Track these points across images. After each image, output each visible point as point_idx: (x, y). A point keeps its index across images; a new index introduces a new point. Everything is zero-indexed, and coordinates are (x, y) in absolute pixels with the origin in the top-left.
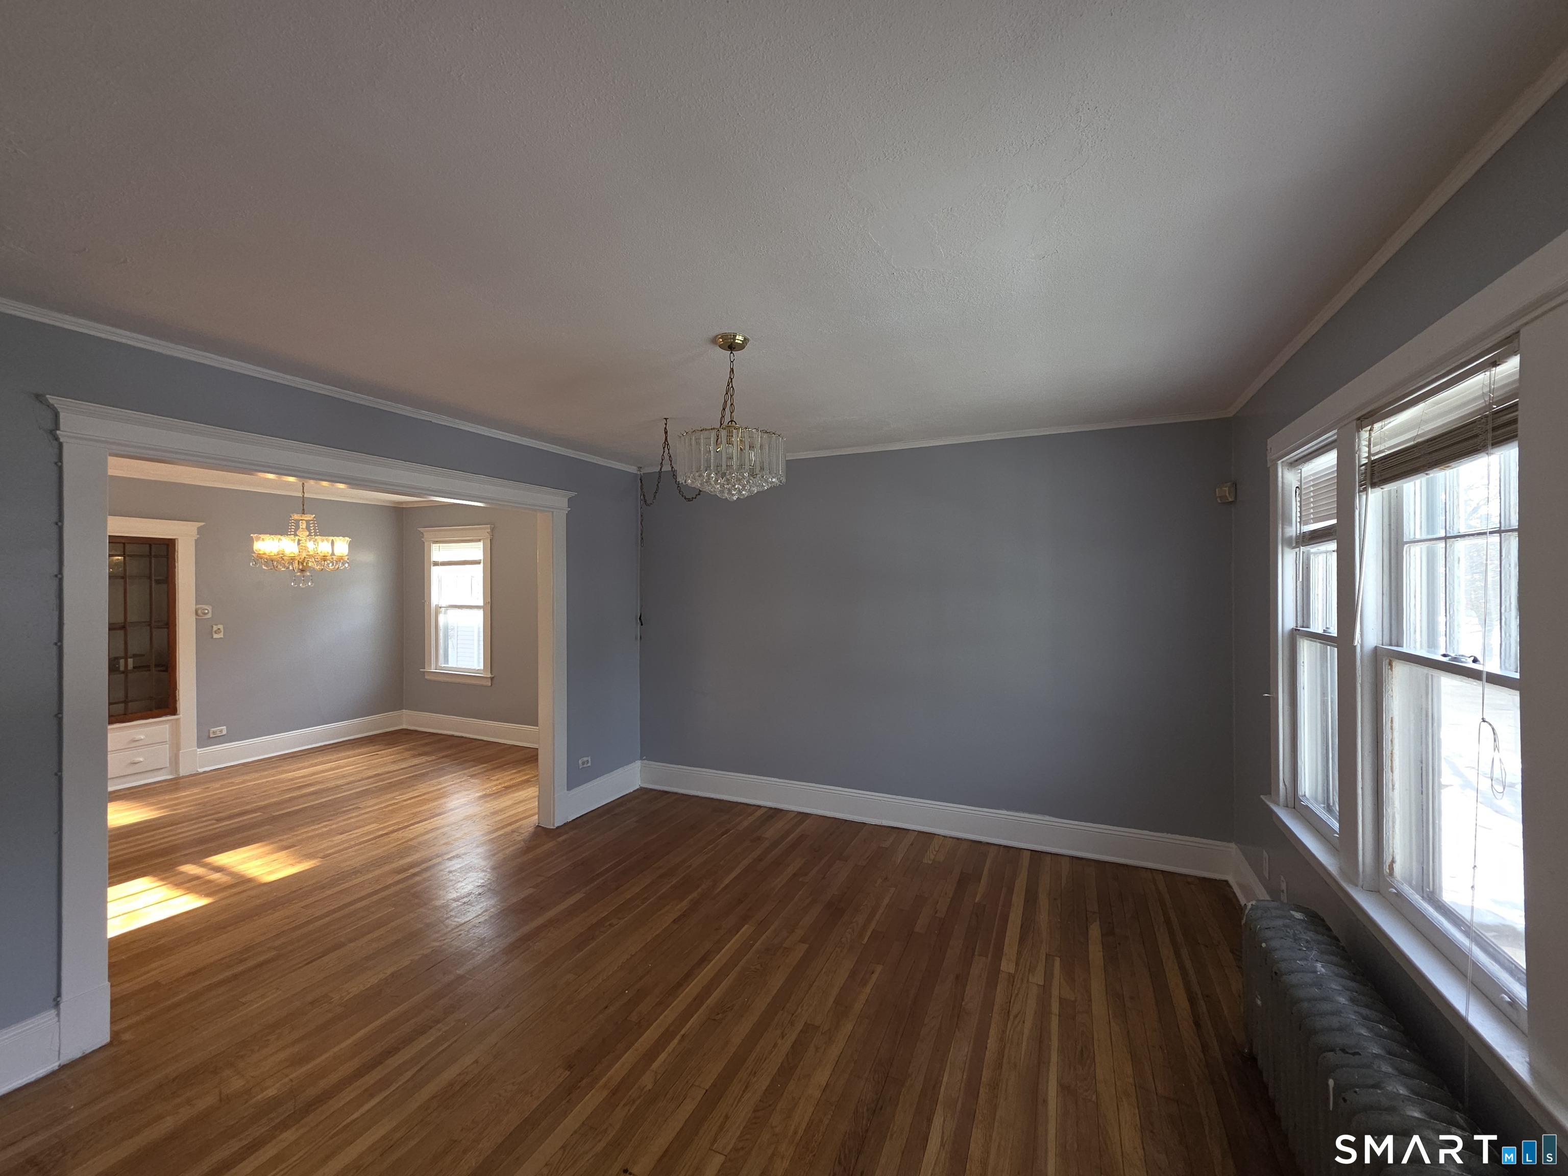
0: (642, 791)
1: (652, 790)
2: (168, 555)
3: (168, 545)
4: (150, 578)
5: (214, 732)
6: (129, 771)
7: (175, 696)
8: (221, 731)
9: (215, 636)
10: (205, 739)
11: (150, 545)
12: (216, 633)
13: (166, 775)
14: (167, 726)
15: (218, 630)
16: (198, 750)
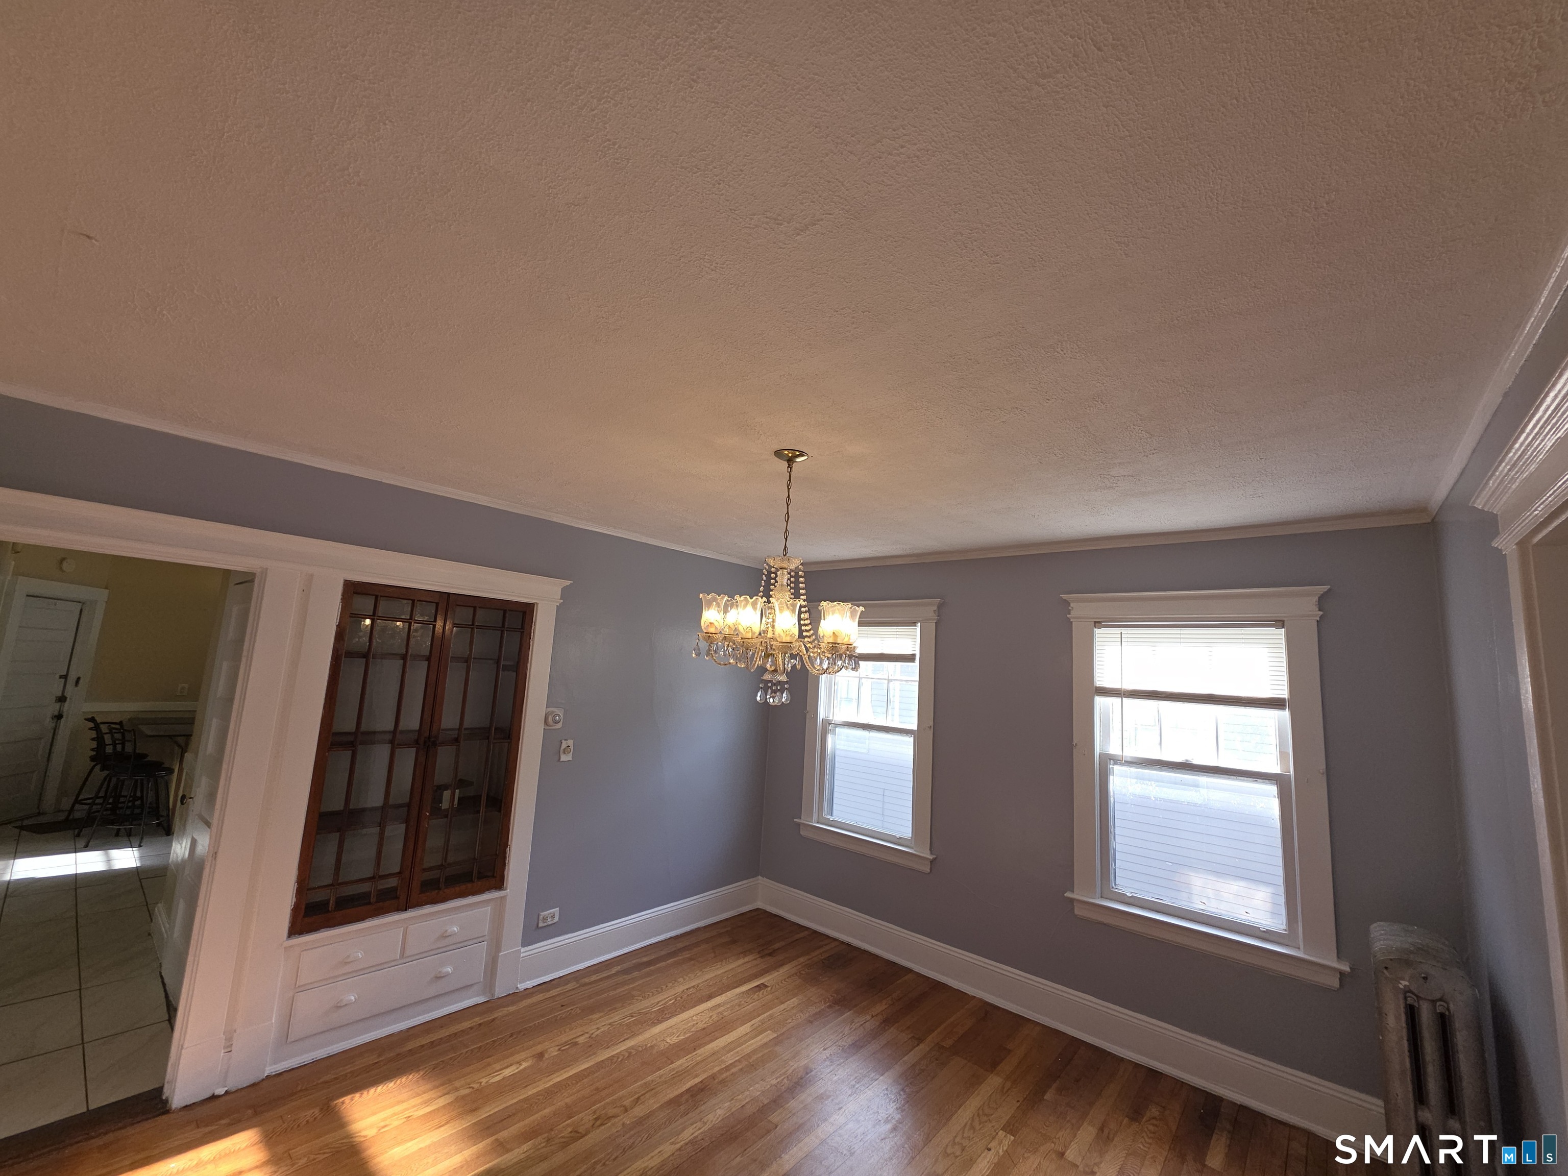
2: (523, 628)
3: (524, 613)
4: (498, 662)
5: (544, 919)
7: (505, 858)
8: (552, 916)
9: (564, 758)
10: (533, 931)
11: (505, 612)
12: (564, 753)
13: (478, 995)
14: (488, 909)
15: (568, 749)
16: (523, 950)
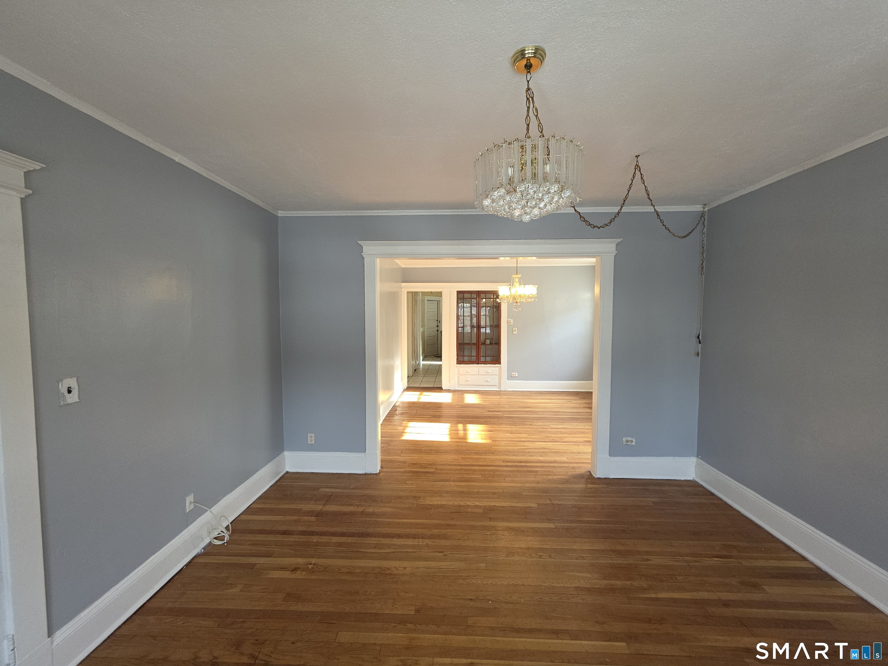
0: (693, 484)
1: (702, 486)
5: (513, 375)
6: (486, 384)
7: (500, 356)
8: (515, 375)
9: (514, 333)
10: (510, 377)
11: (493, 294)
13: (497, 388)
14: (498, 368)
15: (515, 331)
16: (508, 381)
